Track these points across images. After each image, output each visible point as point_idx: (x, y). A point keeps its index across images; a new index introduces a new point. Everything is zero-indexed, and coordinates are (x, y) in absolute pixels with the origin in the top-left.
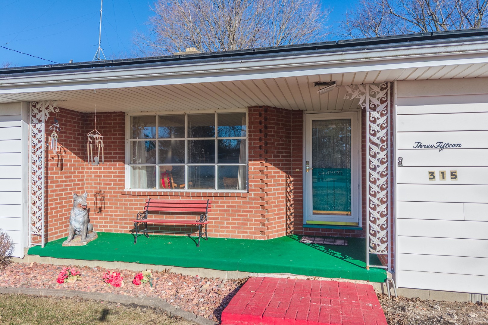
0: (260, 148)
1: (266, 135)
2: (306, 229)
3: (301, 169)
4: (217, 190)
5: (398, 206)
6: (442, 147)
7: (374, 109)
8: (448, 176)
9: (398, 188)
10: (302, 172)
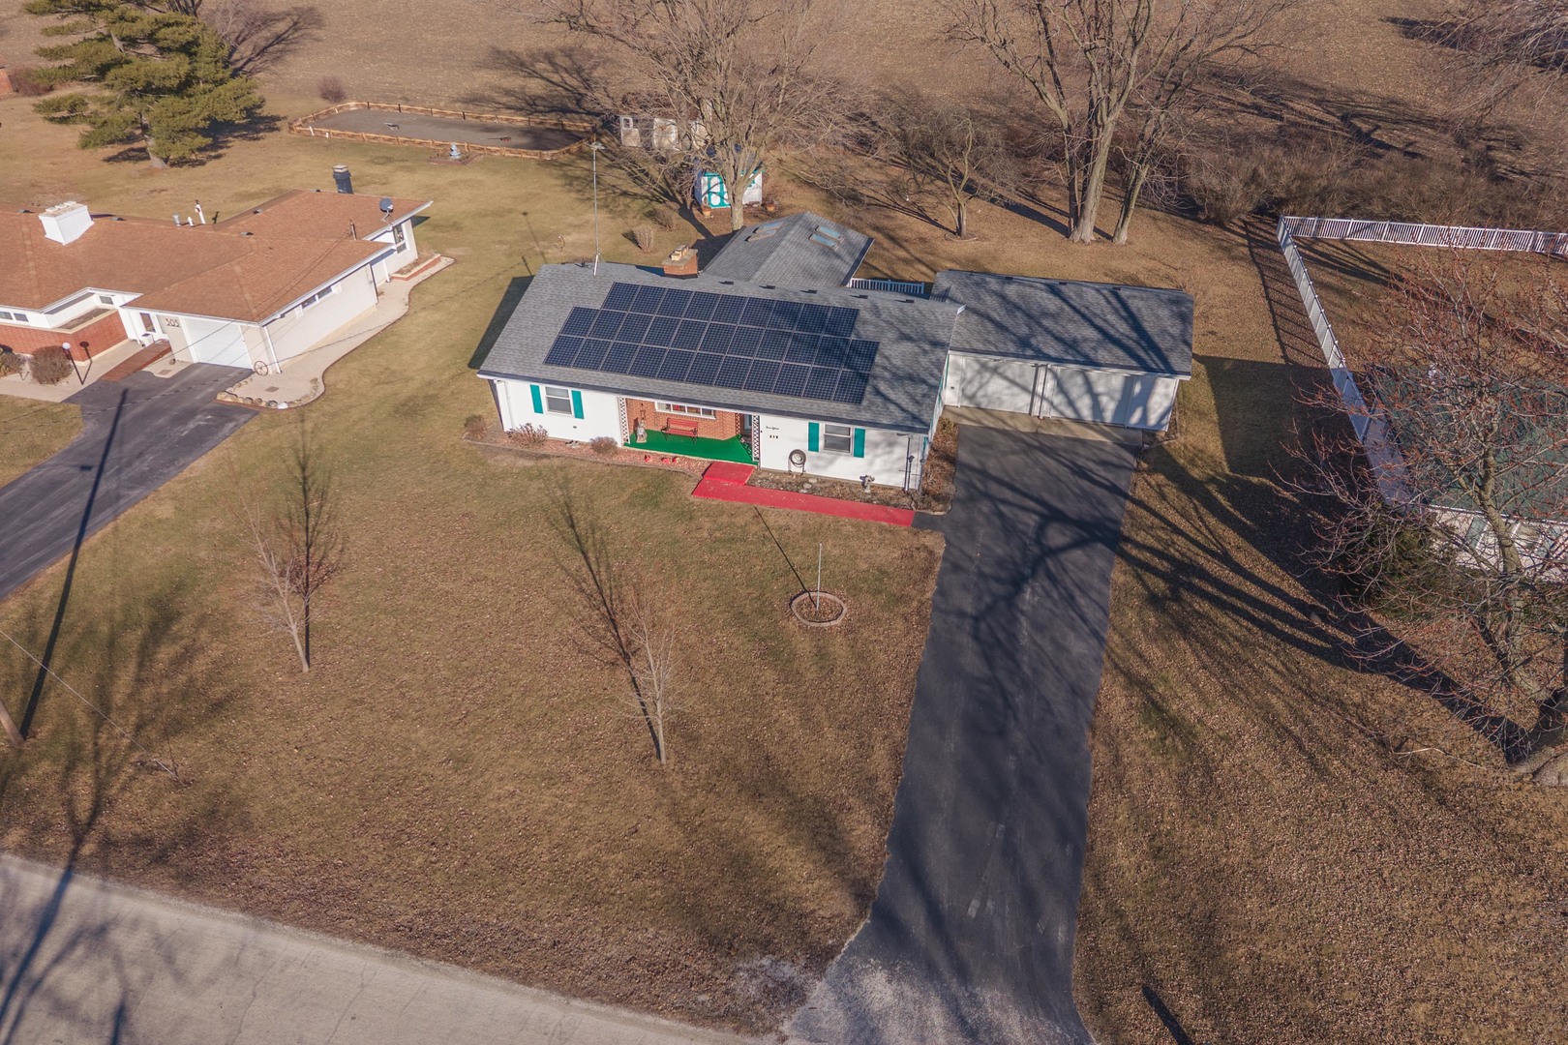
4: (701, 416)
5: (761, 444)
6: (774, 428)
7: (754, 410)
8: (774, 438)
9: (761, 439)
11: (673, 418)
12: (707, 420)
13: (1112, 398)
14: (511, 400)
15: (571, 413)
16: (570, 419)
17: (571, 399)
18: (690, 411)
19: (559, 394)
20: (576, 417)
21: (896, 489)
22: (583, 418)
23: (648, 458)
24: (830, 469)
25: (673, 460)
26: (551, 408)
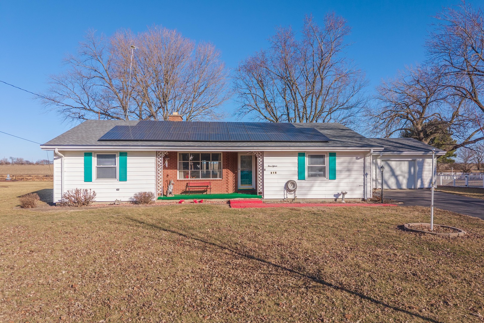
0: (226, 165)
1: (228, 161)
2: (239, 190)
3: (237, 171)
4: (211, 179)
5: (265, 180)
6: (273, 166)
7: (259, 157)
8: (275, 173)
9: (265, 176)
10: (237, 172)
11: (191, 182)
12: (216, 180)
13: (404, 177)
14: (65, 174)
15: (116, 178)
16: (115, 183)
17: (117, 166)
18: (203, 176)
19: (108, 163)
20: (120, 181)
21: (358, 200)
22: (126, 180)
23: (180, 202)
24: (312, 192)
25: (200, 202)
26: (99, 177)
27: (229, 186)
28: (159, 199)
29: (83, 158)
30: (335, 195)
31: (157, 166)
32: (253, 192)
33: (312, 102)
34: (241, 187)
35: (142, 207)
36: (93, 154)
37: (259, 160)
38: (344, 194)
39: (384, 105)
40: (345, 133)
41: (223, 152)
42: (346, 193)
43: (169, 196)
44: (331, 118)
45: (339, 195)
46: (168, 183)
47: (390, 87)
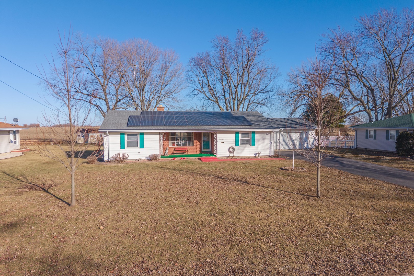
0: (196, 138)
2: (202, 152)
3: (201, 141)
4: (187, 146)
5: (218, 147)
6: (222, 139)
7: (215, 134)
8: (223, 143)
9: (218, 144)
11: (177, 148)
12: (190, 147)
13: (297, 141)
14: (110, 145)
15: (138, 146)
16: (137, 149)
17: (139, 140)
18: (183, 145)
19: (133, 139)
20: (140, 148)
21: (267, 157)
22: (143, 148)
23: (174, 159)
24: (243, 153)
25: (184, 159)
26: (128, 146)
27: (197, 150)
28: (161, 157)
29: (120, 136)
30: (254, 154)
31: (160, 140)
32: (211, 153)
33: (242, 88)
34: (203, 150)
35: (154, 162)
36: (125, 134)
37: (215, 136)
38: (259, 153)
39: (293, 86)
40: (260, 119)
41: (194, 132)
42: (260, 153)
43: (166, 156)
44: (254, 99)
45: (257, 154)
46: (165, 149)
47: (297, 73)
